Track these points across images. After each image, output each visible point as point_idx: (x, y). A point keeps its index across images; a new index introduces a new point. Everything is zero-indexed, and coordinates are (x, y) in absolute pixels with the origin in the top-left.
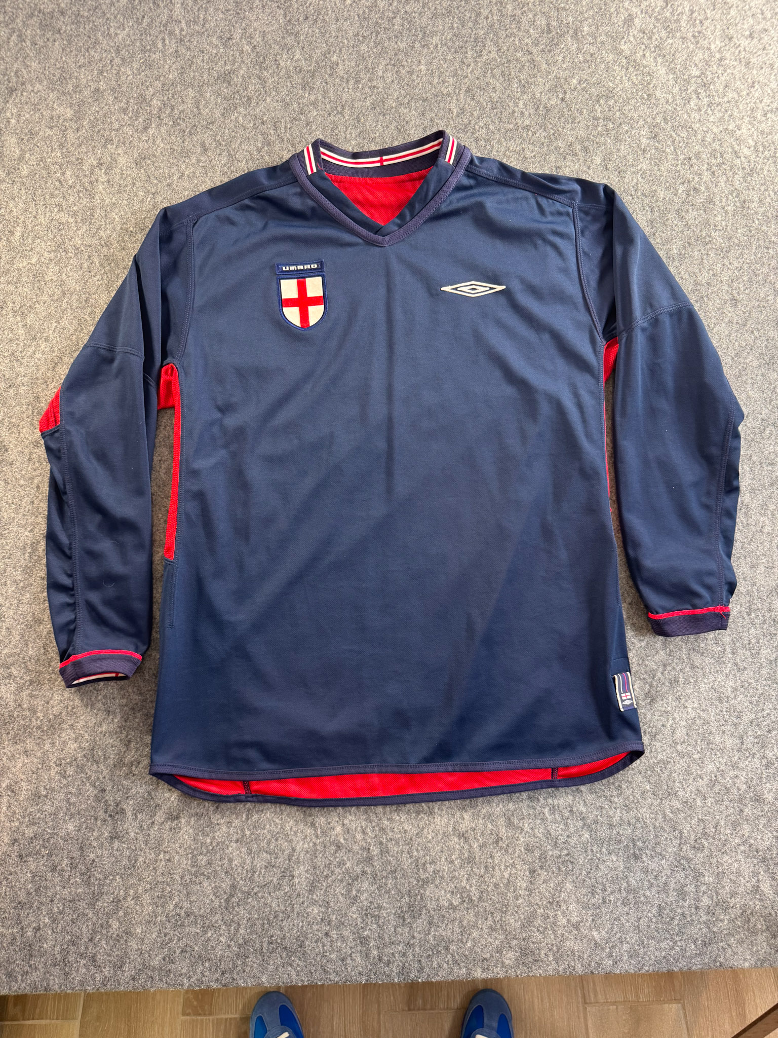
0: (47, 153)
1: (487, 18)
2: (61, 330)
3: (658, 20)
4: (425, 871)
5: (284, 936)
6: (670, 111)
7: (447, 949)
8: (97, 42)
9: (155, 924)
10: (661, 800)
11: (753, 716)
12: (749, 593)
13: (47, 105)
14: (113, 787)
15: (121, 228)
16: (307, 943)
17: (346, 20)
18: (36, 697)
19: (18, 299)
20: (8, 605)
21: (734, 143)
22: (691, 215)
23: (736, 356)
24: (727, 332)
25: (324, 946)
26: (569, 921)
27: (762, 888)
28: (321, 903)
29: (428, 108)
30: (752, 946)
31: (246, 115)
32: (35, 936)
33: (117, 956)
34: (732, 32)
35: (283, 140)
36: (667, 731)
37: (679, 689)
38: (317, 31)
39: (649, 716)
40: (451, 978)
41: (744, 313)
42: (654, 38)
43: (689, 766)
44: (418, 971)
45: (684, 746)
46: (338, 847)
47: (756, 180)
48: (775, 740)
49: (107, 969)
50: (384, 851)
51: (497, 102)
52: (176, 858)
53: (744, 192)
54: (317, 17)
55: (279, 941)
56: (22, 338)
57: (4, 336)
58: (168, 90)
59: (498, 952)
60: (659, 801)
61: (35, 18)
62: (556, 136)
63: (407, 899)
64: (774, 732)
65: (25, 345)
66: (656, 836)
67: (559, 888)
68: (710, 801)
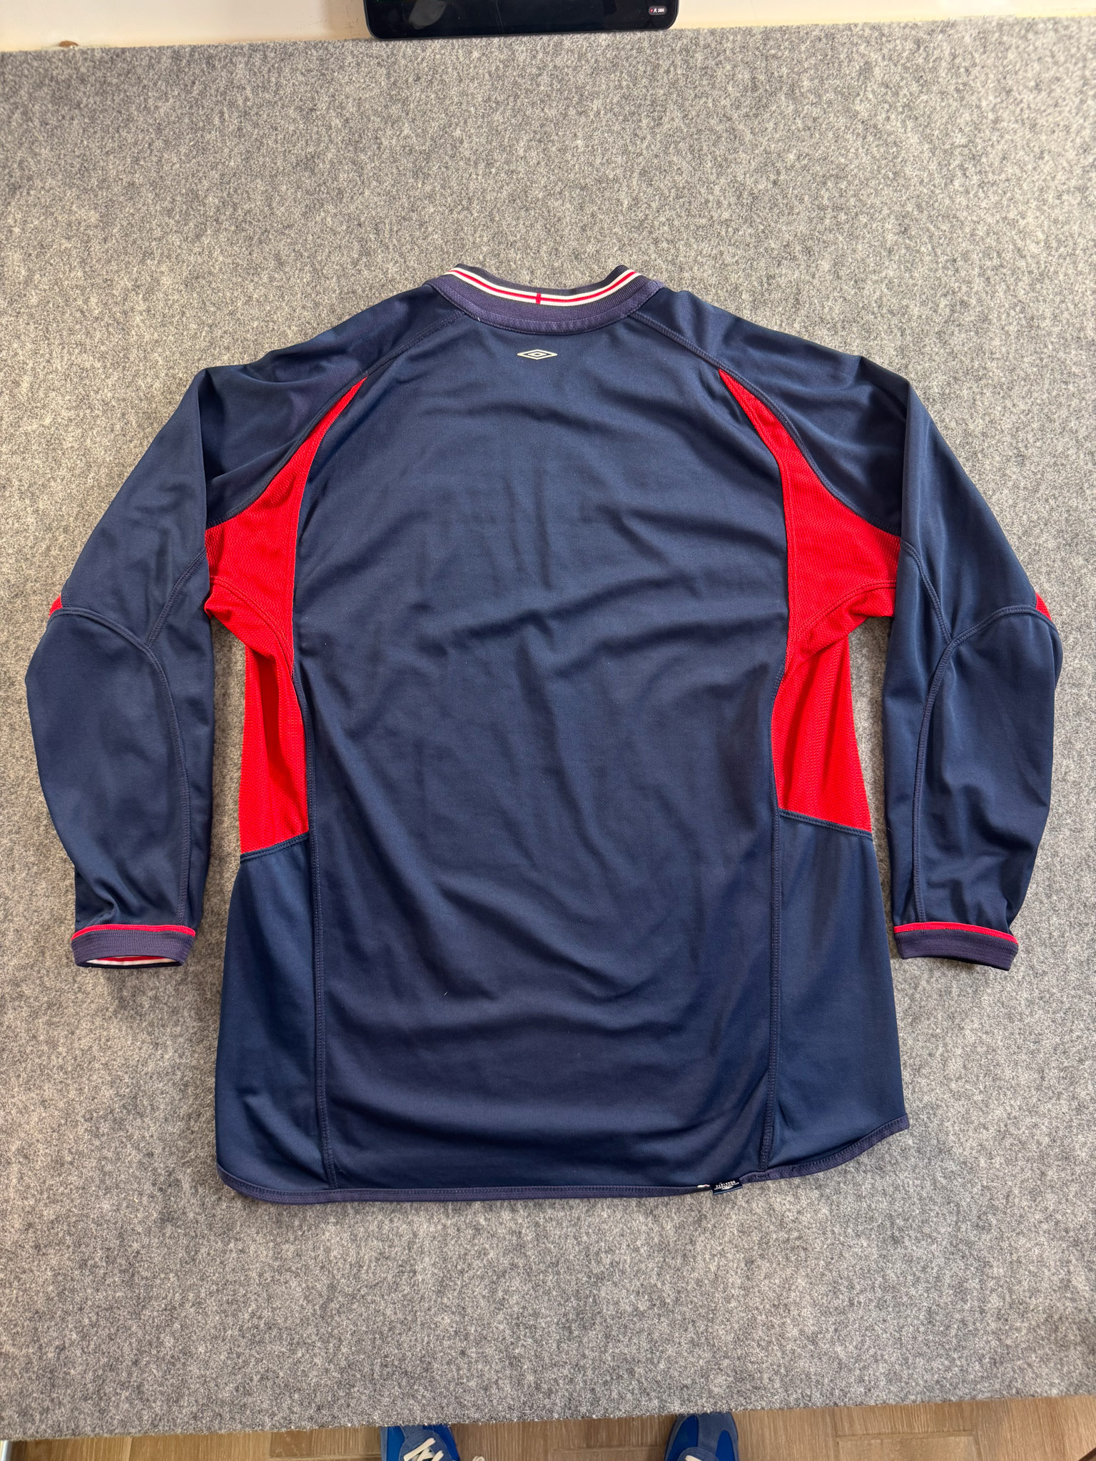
0: (64, 273)
1: (668, 72)
2: (86, 517)
3: (906, 68)
4: (599, 1262)
5: (404, 1355)
6: (925, 195)
7: (631, 1372)
8: (130, 119)
9: (224, 1340)
10: (929, 1159)
11: (1058, 1040)
12: (1048, 867)
13: (63, 207)
14: (164, 1148)
15: (167, 375)
16: (436, 1366)
17: (472, 80)
18: (56, 1025)
19: (26, 475)
20: (16, 898)
21: (1016, 237)
22: (958, 339)
23: (1023, 534)
24: (1011, 502)
25: (459, 1369)
26: (802, 1332)
27: (1074, 1282)
28: (454, 1309)
29: (587, 199)
30: (1062, 1365)
31: (336, 215)
32: (59, 1358)
33: (172, 1385)
34: (1010, 83)
35: (388, 248)
36: (936, 1063)
37: (952, 1003)
38: (433, 96)
39: (910, 1042)
40: (637, 1413)
41: (1035, 474)
42: (901, 94)
43: (967, 1113)
44: (592, 1404)
45: (960, 1083)
46: (477, 1230)
47: (1047, 288)
48: (1089, 1074)
49: (159, 1403)
50: (541, 1235)
51: (684, 188)
52: (252, 1249)
53: (1031, 304)
54: (433, 77)
55: (396, 1363)
56: (32, 528)
57: (8, 527)
58: (229, 183)
59: (702, 1377)
60: (926, 1161)
61: (45, 89)
62: (767, 233)
63: (575, 1303)
64: (1087, 1063)
65: (36, 538)
66: (923, 1212)
67: (787, 1284)
68: (998, 1160)
